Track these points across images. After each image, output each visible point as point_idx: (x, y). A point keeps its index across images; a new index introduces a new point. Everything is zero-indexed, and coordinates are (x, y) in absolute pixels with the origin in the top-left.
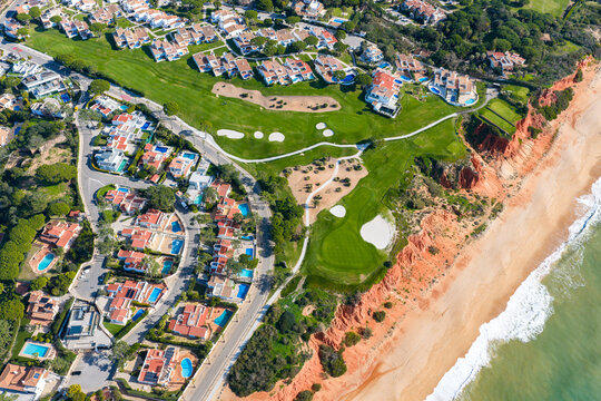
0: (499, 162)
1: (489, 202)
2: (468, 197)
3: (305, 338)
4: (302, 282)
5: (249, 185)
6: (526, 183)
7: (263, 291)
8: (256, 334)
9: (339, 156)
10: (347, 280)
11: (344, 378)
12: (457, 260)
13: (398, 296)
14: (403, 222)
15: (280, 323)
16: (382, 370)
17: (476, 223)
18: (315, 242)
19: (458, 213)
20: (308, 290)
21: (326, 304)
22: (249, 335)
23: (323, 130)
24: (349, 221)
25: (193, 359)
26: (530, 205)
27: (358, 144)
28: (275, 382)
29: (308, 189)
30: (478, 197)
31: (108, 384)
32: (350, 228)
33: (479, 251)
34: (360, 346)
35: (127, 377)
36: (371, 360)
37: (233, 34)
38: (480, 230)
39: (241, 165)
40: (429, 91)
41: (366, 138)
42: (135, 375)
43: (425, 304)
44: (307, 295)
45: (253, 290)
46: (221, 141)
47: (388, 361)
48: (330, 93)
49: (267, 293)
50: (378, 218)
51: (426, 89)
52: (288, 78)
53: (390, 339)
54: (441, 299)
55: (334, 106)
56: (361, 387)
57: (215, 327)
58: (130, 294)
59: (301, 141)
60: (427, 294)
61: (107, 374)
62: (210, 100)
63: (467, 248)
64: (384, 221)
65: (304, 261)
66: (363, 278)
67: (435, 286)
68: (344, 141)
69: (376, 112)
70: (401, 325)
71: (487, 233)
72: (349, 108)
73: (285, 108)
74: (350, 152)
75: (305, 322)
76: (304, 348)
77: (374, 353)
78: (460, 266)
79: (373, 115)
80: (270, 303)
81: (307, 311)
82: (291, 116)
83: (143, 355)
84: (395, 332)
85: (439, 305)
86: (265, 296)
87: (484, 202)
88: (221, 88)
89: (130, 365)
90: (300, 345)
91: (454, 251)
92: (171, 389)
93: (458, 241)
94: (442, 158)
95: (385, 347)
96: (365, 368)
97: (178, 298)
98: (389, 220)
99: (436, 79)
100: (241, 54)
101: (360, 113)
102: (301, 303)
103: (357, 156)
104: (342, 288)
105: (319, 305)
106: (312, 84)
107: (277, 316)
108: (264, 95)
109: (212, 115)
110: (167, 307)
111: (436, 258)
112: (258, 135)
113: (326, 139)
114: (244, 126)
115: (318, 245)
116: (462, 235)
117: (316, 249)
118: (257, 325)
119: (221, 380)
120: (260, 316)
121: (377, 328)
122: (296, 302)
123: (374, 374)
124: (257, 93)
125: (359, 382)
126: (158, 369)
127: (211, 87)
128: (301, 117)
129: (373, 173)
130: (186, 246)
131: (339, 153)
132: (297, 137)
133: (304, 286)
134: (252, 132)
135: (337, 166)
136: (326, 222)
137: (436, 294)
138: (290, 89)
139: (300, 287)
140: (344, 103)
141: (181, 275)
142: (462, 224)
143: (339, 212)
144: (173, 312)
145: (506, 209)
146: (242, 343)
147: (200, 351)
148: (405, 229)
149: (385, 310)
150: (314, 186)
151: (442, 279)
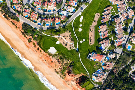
0: (75, 82)
1: (64, 76)
2: (65, 72)
3: (31, 35)
4: (41, 35)
5: (65, 24)
6: (70, 86)
7: (40, 28)
8: (32, 27)
9: (74, 44)
10: (41, 43)
11: (28, 42)
12: (50, 66)
13: (42, 53)
14: (55, 56)
15: (33, 31)
16: (29, 49)
17: (59, 72)
18: (50, 37)
19: (61, 69)
20: (39, 36)
21: (37, 39)
22: (31, 26)
23: (82, 41)
24: (55, 45)
25: (28, 17)
26: (64, 85)
27: (78, 49)
28: (24, 30)
29: (64, 37)
30: (65, 74)
31: (24, 4)
32: (53, 45)
33: (52, 71)
34: (33, 45)
35: (25, 7)
36: (31, 47)
37: (121, 16)
38: (57, 72)
39: (72, 22)
40: (98, 69)
41: (80, 51)
42: (26, 8)
43: (41, 58)
44: (38, 36)
45: (40, 26)
46: (79, 17)
47: (31, 50)
48: (96, 43)
49: (39, 29)
50: (56, 51)
51: (99, 69)
52: (101, 32)
53: (34, 51)
54: (42, 61)
55: (91, 44)
56: (26, 45)
57: (33, 20)
58: (38, 4)
59: (79, 35)
60: (43, 59)
61: (26, 4)
62: (93, 13)
63: (53, 69)
64: (55, 52)
65: (46, 35)
66: (42, 46)
67: (44, 61)
68: (79, 45)
69: (89, 54)
70: (37, 53)
71: (56, 74)
72: (90, 47)
73: (90, 32)
74: (76, 47)
75: (34, 35)
76: (29, 35)
77: (32, 48)
78: (49, 66)
79: (88, 53)
80: (37, 29)
81: (36, 36)
82: (88, 33)
83: (29, 9)
84: (35, 52)
85: (41, 61)
86: (39, 28)
87: (64, 75)
88: (98, 15)
89: (27, 7)
90: (30, 34)
91: (52, 66)
92: (23, 14)
93: (54, 67)
94: (74, 68)
95: (33, 50)
96: (29, 46)
97: (39, 13)
98: (55, 53)
99: (102, 72)
100: (112, 19)
101: (88, 50)
102: (37, 35)
103: (74, 48)
104: (40, 42)
105: (37, 38)
106: (99, 38)
107: (35, 30)
108: (95, 26)
109: (88, 14)
110: (37, 11)
111: (50, 62)
112: (81, 25)
113: (79, 41)
114: (84, 22)
115: (49, 38)
116: (56, 69)
117: (48, 38)
118: (33, 27)
119: (24, 22)
120: (35, 27)
121: (36, 49)
122: (37, 34)
123: (28, 47)
124: (96, 24)
125: (27, 45)
126: (26, 12)
127: (98, 13)
128: (87, 36)
129: (69, 51)
130: (50, 13)
131: (75, 44)
132: (80, 34)
133: (40, 35)
134: (82, 24)
135: (71, 43)
136: (55, 40)
137: (43, 60)
138: (97, 33)
139: (40, 34)
140: (92, 46)
141: (43, 13)
142: (59, 69)
143: (58, 43)
144: (36, 12)
145: (63, 80)
146: (30, 25)
147: (29, 18)
148: (53, 56)
149: (39, 50)
150: (65, 38)
151: (46, 62)
